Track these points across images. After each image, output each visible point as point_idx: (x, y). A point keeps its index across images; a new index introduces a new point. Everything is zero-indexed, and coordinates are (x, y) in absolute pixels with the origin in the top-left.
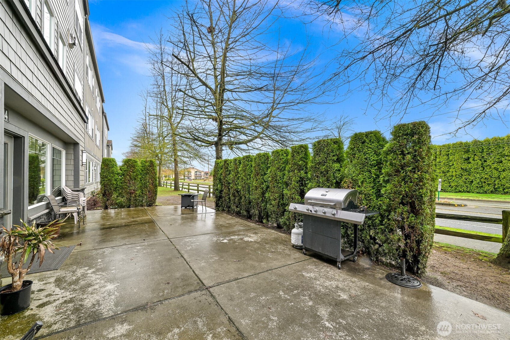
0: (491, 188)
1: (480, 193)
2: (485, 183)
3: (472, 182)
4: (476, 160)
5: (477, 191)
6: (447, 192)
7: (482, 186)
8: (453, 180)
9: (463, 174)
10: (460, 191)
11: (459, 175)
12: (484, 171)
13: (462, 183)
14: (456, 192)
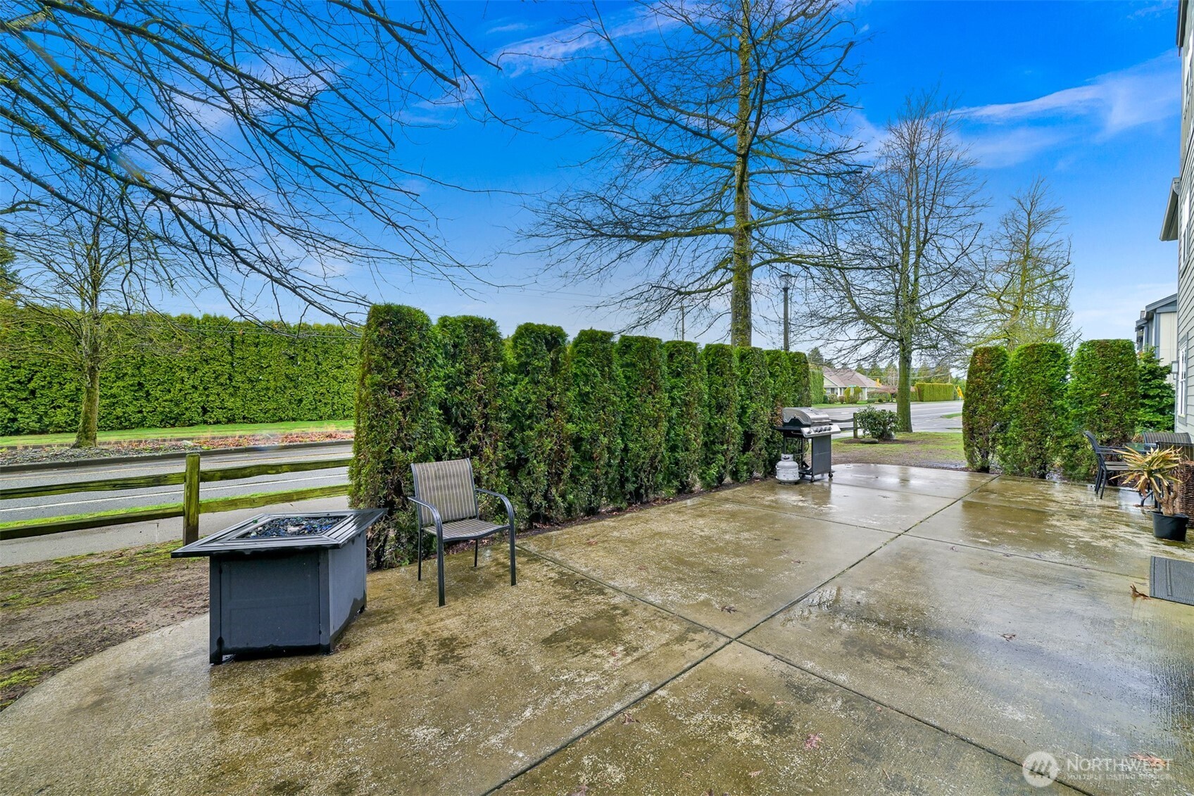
0: (328, 410)
1: (311, 420)
2: (320, 401)
3: (301, 401)
4: (309, 361)
5: (308, 416)
6: (256, 422)
7: (316, 408)
8: (269, 398)
9: (287, 385)
10: (281, 420)
11: (281, 388)
12: (319, 381)
13: (287, 404)
14: (274, 422)
